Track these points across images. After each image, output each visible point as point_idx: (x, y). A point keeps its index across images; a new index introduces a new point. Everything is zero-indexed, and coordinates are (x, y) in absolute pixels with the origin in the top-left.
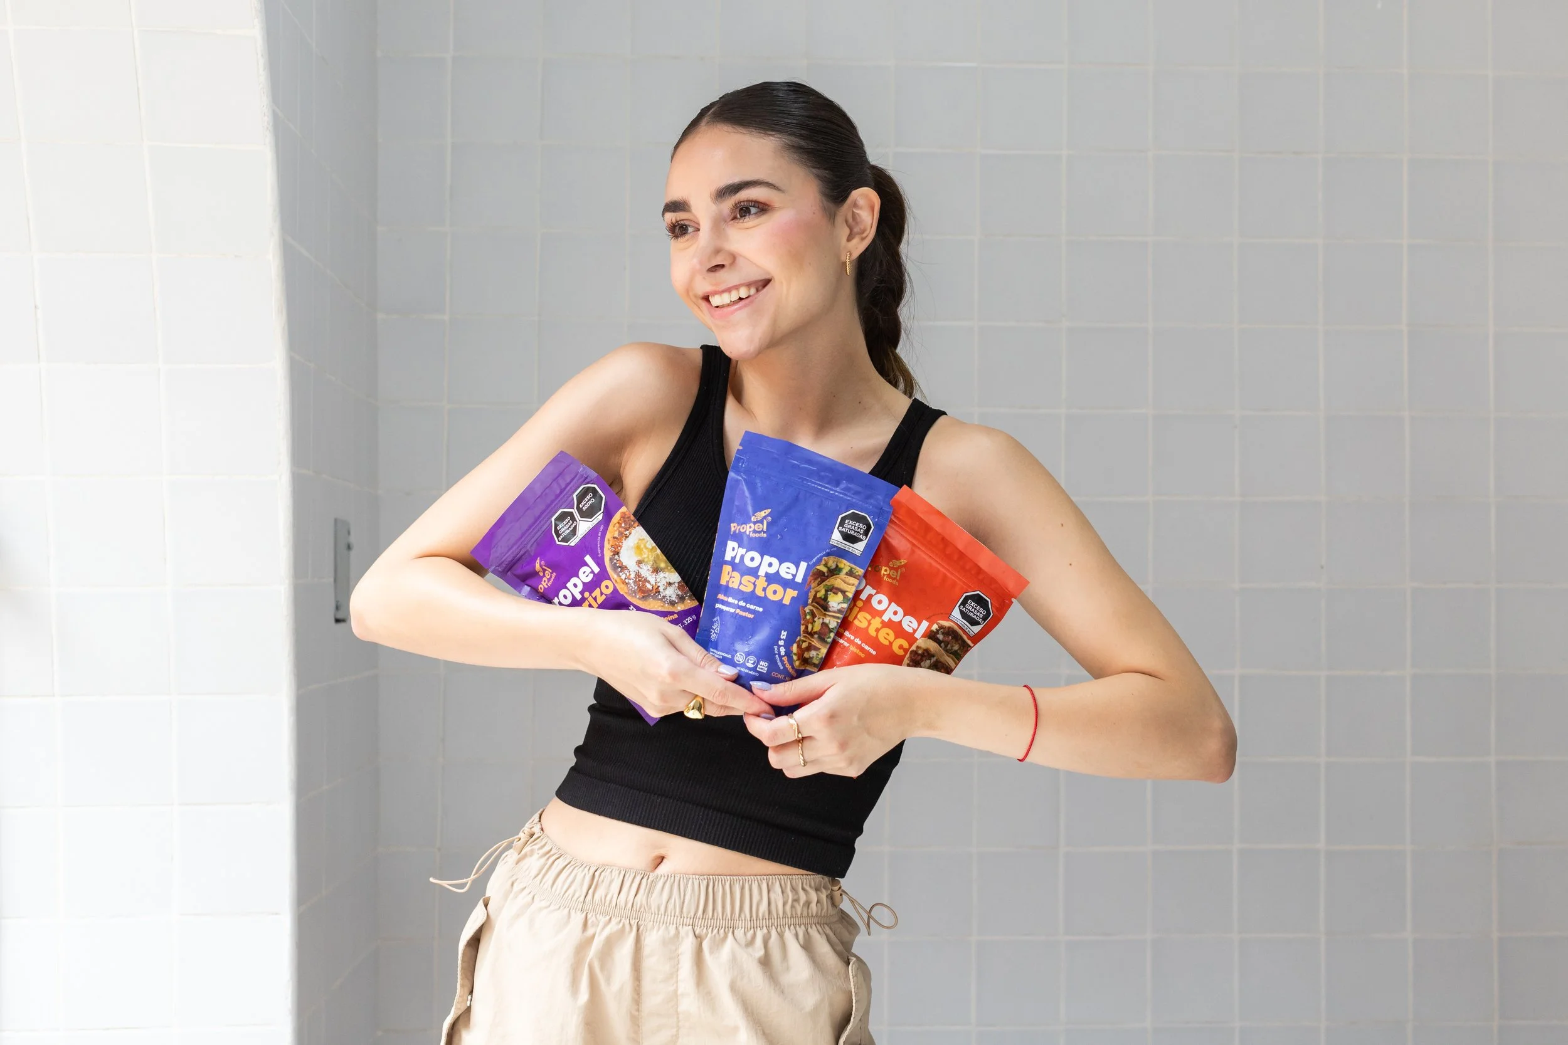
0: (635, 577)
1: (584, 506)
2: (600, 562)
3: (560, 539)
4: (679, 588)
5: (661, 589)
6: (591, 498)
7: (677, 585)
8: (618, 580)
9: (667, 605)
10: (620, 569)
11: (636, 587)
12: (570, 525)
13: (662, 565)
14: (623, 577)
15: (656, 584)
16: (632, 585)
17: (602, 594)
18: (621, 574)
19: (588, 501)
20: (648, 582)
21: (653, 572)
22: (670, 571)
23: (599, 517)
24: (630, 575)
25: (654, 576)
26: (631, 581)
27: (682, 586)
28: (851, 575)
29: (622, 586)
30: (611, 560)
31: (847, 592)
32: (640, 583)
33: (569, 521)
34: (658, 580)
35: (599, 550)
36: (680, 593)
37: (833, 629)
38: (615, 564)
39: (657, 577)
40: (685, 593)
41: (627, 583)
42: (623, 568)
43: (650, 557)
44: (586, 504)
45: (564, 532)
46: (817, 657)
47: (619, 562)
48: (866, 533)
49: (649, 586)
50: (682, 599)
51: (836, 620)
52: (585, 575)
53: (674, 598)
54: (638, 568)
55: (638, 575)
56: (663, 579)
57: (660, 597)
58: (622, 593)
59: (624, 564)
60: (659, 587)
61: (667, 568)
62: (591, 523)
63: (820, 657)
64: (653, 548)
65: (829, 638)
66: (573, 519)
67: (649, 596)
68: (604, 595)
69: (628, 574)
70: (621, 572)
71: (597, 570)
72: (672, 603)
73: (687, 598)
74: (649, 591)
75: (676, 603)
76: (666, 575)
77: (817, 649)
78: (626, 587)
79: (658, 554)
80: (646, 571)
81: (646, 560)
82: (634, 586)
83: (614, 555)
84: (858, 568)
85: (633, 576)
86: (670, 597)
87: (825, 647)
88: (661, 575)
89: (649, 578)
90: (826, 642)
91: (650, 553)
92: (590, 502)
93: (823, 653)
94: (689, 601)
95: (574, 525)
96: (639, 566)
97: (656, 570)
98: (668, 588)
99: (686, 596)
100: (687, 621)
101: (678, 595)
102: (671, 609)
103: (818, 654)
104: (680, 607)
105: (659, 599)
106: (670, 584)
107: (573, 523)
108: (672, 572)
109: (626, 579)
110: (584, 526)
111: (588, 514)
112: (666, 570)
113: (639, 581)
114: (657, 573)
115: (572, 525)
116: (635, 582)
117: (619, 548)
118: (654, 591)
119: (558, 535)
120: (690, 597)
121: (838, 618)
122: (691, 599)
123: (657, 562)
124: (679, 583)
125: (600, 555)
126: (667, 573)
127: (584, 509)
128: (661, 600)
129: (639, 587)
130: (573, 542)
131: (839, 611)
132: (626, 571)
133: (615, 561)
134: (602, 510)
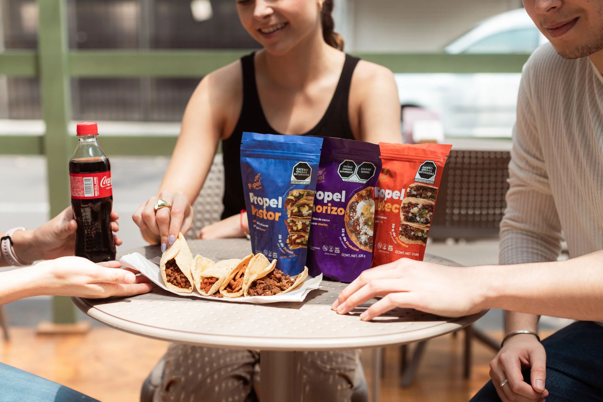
0: (356, 219)
1: (363, 170)
2: (348, 198)
3: (340, 172)
4: (368, 239)
5: (361, 233)
6: (369, 171)
7: (369, 236)
8: (348, 214)
9: (358, 242)
10: (353, 210)
11: (352, 224)
12: (349, 171)
13: (370, 223)
14: (351, 215)
15: (361, 229)
16: (352, 221)
17: (336, 211)
18: (351, 213)
19: (367, 171)
20: (359, 226)
21: (364, 223)
22: (371, 228)
23: (364, 182)
24: (355, 216)
25: (363, 225)
26: (353, 220)
27: (371, 239)
28: (309, 196)
29: (348, 218)
30: (353, 203)
31: (309, 204)
32: (356, 224)
33: (350, 168)
34: (363, 228)
35: (351, 194)
36: (367, 241)
37: (308, 225)
38: (353, 206)
39: (364, 226)
40: (369, 243)
41: (350, 219)
42: (355, 211)
43: (368, 215)
44: (365, 171)
45: (345, 170)
46: (305, 241)
47: (355, 207)
48: (309, 173)
49: (358, 228)
50: (366, 244)
51: (308, 220)
52: (336, 197)
53: (363, 241)
54: (360, 216)
55: (358, 219)
56: (365, 230)
57: (358, 237)
58: (345, 220)
59: (356, 210)
60: (361, 231)
61: (371, 227)
62: (359, 180)
63: (306, 240)
64: (372, 213)
65: (307, 230)
66: (353, 170)
67: (355, 232)
68: (336, 213)
69: (354, 215)
70: (352, 212)
71: (343, 200)
72: (361, 243)
73: (368, 245)
74: (356, 230)
75: (362, 245)
76: (368, 229)
77: (304, 237)
78: (348, 220)
79: (372, 217)
80: (362, 221)
81: (365, 215)
82: (352, 223)
83: (356, 202)
84: (311, 191)
85: (355, 218)
86: (362, 240)
87: (307, 235)
88: (366, 227)
89: (361, 225)
90: (307, 232)
91: (369, 214)
92: (367, 172)
93: (307, 238)
94: (368, 248)
95: (351, 172)
96: (361, 216)
97: (366, 223)
98: (364, 235)
99: (369, 245)
100: (360, 256)
101: (365, 241)
102: (358, 245)
103: (305, 239)
104: (362, 248)
105: (357, 237)
106: (366, 234)
107: (352, 171)
108: (371, 229)
109: (351, 216)
110: (355, 178)
111: (361, 176)
112: (369, 227)
113: (356, 222)
114: (365, 225)
115: (351, 171)
116: (354, 221)
117: (360, 201)
118: (358, 232)
119: (341, 169)
120: (370, 246)
121: (309, 219)
122: (370, 247)
123: (369, 220)
124: (370, 236)
125: (350, 196)
126: (369, 228)
127: (362, 172)
128: (358, 238)
129: (354, 225)
130: (344, 179)
131: (309, 215)
132: (355, 213)
133: (354, 205)
134: (368, 180)
